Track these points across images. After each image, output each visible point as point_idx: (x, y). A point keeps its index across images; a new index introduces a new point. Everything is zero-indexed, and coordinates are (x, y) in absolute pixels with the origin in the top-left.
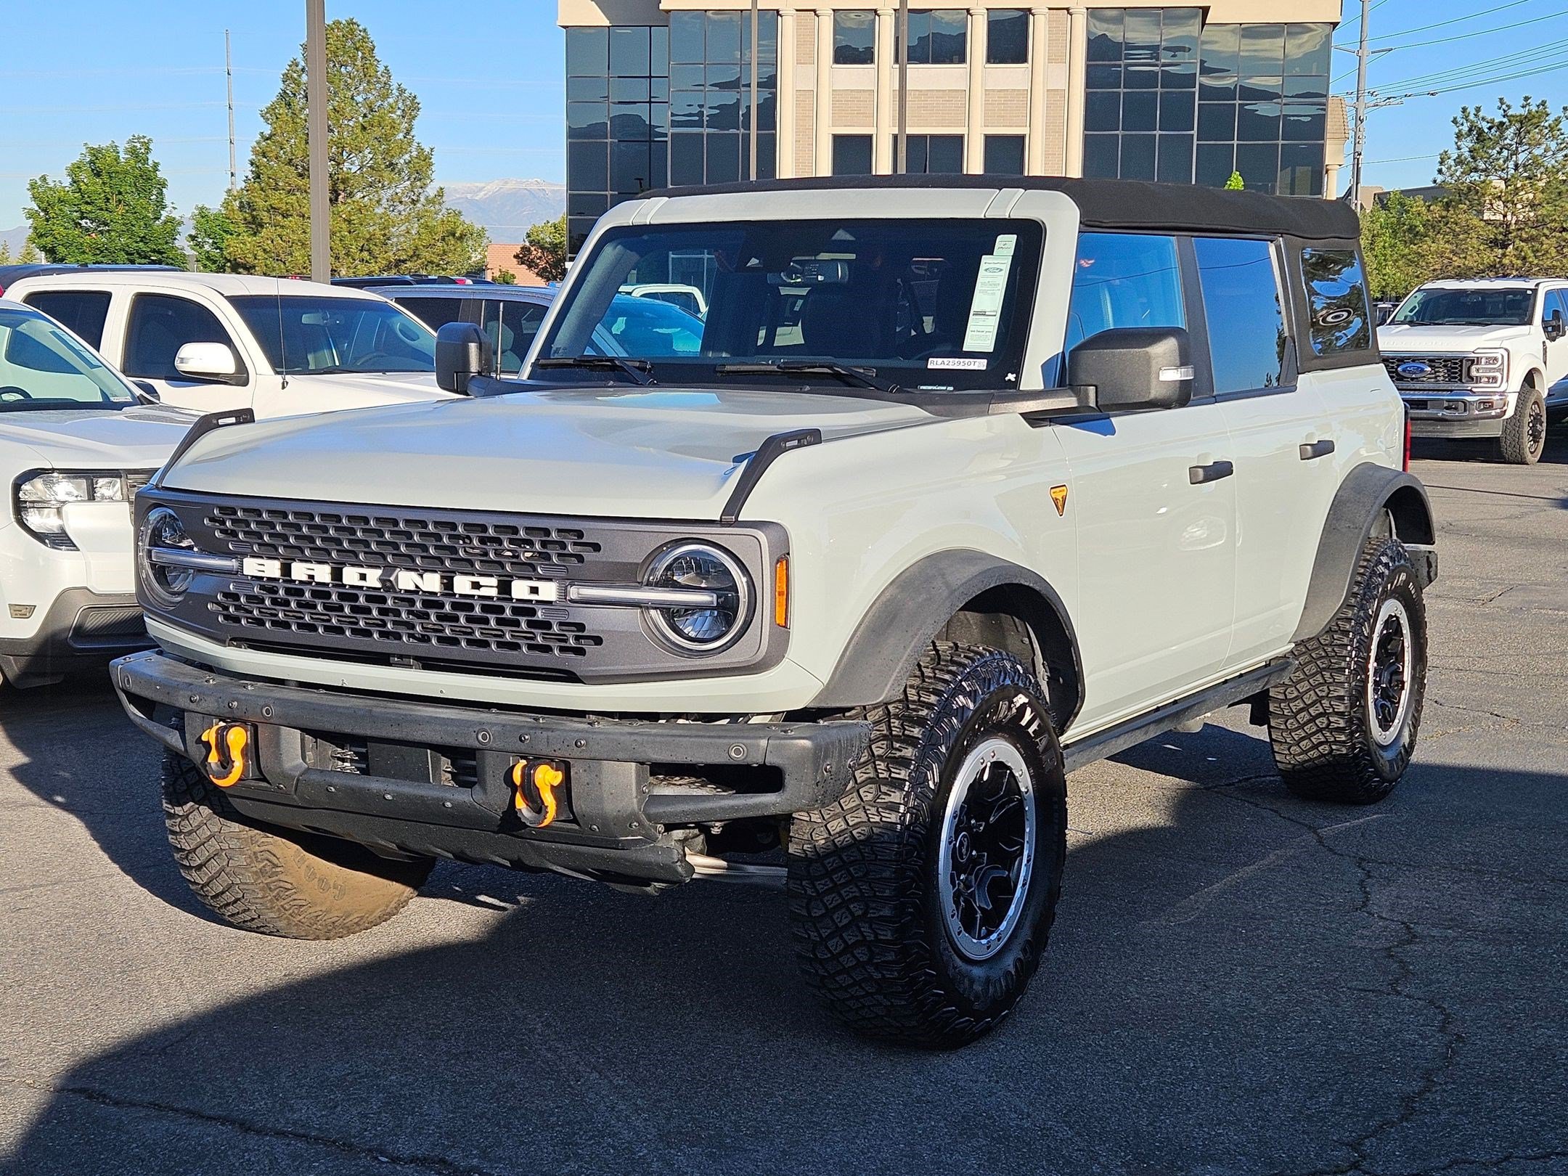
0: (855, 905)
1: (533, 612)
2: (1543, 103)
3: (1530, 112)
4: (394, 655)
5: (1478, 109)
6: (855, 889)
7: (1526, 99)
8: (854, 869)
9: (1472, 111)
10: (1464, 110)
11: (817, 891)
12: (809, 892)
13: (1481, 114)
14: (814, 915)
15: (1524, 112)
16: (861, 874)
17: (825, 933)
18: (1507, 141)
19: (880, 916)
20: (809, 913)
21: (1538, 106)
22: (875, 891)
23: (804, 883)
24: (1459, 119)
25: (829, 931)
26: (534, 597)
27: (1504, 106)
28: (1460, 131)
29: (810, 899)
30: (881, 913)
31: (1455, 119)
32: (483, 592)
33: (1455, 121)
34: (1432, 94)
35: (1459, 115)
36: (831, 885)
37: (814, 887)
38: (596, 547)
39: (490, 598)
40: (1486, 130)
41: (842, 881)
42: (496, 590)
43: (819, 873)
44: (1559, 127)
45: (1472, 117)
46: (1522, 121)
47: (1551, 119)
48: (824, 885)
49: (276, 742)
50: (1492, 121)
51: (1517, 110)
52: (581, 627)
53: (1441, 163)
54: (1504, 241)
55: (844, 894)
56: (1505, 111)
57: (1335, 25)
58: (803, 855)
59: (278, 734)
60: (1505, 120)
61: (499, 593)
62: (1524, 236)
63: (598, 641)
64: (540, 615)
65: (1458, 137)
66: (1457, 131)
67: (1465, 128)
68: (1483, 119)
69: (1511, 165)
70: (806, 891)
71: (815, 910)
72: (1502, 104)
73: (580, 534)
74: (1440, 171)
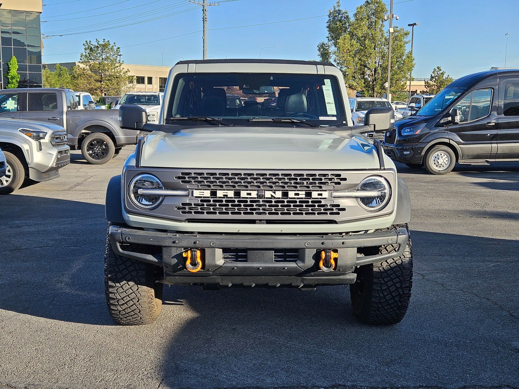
0: (398, 284)
1: (320, 202)
2: (108, 41)
3: (105, 43)
4: (257, 220)
5: (90, 42)
6: (398, 279)
7: (104, 40)
8: (398, 273)
9: (88, 42)
10: (86, 42)
11: (384, 281)
12: (382, 282)
13: (91, 43)
14: (383, 289)
15: (103, 43)
16: (400, 274)
17: (385, 294)
18: (99, 51)
19: (406, 286)
20: (381, 288)
21: (107, 42)
22: (405, 279)
23: (380, 279)
24: (85, 44)
25: (387, 293)
26: (320, 197)
27: (97, 41)
28: (86, 47)
29: (382, 284)
30: (406, 285)
31: (84, 44)
32: (300, 196)
33: (84, 45)
34: (61, 36)
35: (85, 43)
36: (390, 279)
37: (384, 280)
38: (345, 179)
39: (303, 198)
40: (93, 48)
41: (394, 277)
42: (304, 195)
43: (385, 276)
44: (113, 48)
45: (89, 44)
46: (104, 46)
47: (111, 46)
48: (387, 279)
49: (214, 254)
50: (95, 45)
51: (101, 42)
52: (338, 205)
53: (81, 57)
54: (101, 80)
55: (394, 281)
56: (98, 43)
57: (41, 13)
58: (380, 271)
59: (214, 251)
60: (98, 45)
61: (305, 196)
62: (107, 79)
63: (344, 209)
64: (323, 203)
65: (85, 49)
66: (85, 47)
67: (87, 47)
68: (92, 44)
69: (101, 58)
70: (380, 282)
71: (383, 287)
72: (97, 40)
73: (340, 175)
74: (81, 59)
